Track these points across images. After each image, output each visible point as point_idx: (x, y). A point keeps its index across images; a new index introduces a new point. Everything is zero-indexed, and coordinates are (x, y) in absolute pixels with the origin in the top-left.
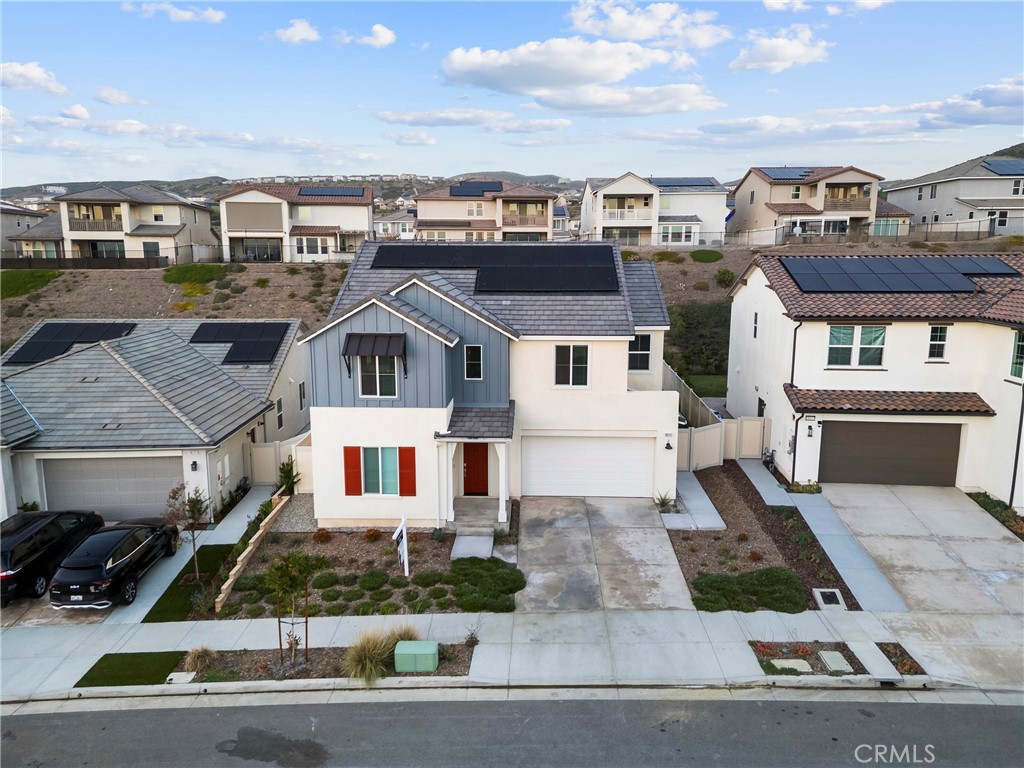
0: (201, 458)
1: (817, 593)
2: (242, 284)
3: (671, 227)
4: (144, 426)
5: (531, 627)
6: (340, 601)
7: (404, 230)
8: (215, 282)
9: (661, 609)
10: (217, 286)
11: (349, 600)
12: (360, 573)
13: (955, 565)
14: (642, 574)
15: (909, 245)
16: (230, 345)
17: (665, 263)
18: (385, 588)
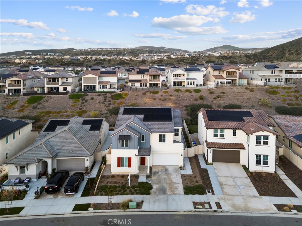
0: (88, 158)
1: (207, 190)
2: (87, 99)
3: (190, 81)
4: (77, 151)
5: (153, 198)
6: (117, 192)
7: (124, 75)
8: (81, 99)
9: (178, 194)
10: (82, 100)
11: (119, 192)
12: (121, 185)
13: (234, 184)
14: (175, 186)
15: (245, 88)
16: (90, 126)
17: (187, 93)
18: (126, 189)
